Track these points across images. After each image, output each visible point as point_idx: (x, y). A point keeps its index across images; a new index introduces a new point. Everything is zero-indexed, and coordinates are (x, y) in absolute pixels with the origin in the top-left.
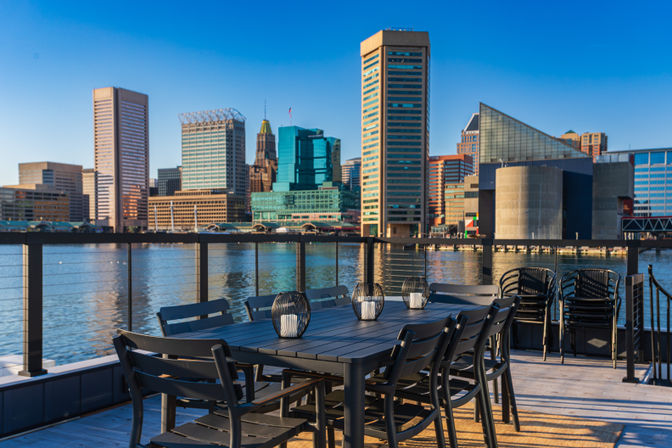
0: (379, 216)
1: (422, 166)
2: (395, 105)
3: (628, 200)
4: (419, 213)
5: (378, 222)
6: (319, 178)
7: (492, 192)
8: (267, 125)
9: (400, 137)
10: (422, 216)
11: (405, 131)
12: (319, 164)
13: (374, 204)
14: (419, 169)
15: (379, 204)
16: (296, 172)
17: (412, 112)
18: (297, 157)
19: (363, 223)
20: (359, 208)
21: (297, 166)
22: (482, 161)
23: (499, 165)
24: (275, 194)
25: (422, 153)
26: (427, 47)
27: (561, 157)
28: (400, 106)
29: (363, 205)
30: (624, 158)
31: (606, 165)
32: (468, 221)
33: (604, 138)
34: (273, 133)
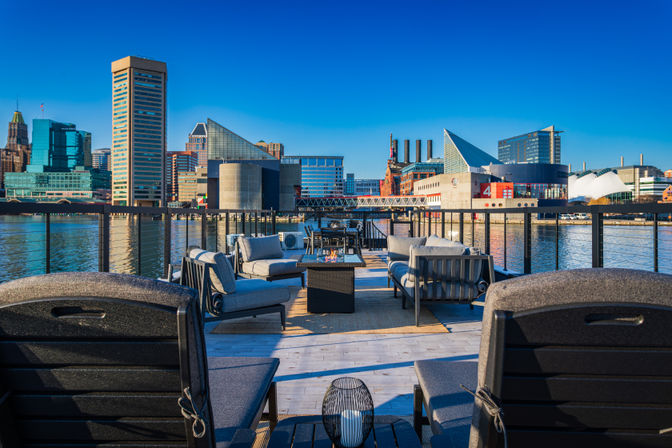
0: (127, 195)
1: (162, 158)
2: (141, 112)
3: (298, 187)
4: (160, 192)
5: (127, 199)
6: (71, 163)
7: (217, 180)
8: (20, 116)
9: (145, 136)
10: (162, 195)
11: (149, 132)
12: (71, 151)
13: (123, 185)
14: (159, 160)
15: (127, 185)
16: (49, 158)
17: (155, 118)
18: (51, 145)
19: (113, 199)
20: (110, 187)
21: (50, 152)
22: (210, 158)
23: (222, 162)
24: (29, 174)
25: (162, 149)
26: (165, 74)
27: (261, 159)
28: (145, 113)
29: (113, 186)
30: (296, 162)
31: (287, 166)
32: (200, 199)
33: (282, 147)
34: (26, 123)
